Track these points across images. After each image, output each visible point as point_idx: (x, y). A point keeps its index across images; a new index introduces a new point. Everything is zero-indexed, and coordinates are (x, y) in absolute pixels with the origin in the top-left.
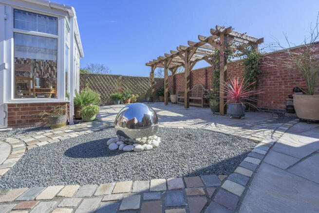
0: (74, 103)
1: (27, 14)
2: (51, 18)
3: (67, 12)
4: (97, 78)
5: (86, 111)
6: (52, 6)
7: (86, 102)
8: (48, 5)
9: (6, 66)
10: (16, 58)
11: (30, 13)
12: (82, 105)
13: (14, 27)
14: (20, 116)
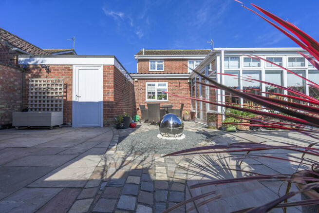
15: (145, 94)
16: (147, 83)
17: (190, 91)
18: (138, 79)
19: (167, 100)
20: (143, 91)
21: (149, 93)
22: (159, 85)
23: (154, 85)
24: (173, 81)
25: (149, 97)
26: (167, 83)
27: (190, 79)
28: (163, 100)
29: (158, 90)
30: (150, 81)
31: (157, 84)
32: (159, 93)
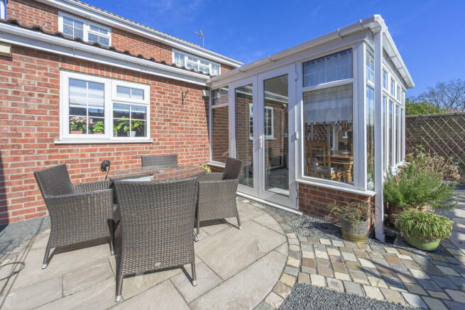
0: (386, 197)
1: (315, 62)
2: (343, 53)
3: (369, 28)
4: (451, 123)
5: (410, 222)
6: (343, 34)
7: (413, 198)
8: (337, 36)
9: (297, 136)
10: (306, 125)
11: (318, 60)
12: (402, 203)
13: (303, 86)
14: (310, 200)
15: (56, 113)
16: (65, 76)
17: (207, 116)
18: (15, 48)
19: (147, 139)
20: (46, 101)
21: (73, 111)
22: (120, 89)
23: (101, 86)
24: (168, 85)
25: (77, 127)
26: (147, 89)
27: (206, 88)
28: (132, 138)
29: (115, 105)
30: (81, 68)
31: (111, 84)
32: (116, 114)
